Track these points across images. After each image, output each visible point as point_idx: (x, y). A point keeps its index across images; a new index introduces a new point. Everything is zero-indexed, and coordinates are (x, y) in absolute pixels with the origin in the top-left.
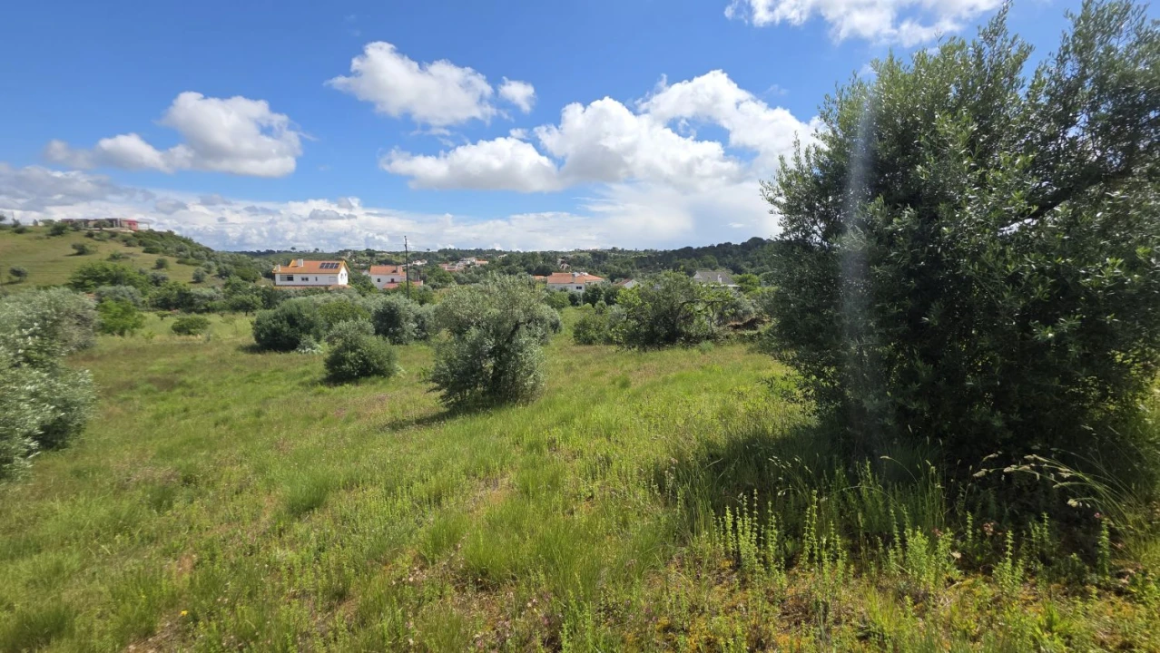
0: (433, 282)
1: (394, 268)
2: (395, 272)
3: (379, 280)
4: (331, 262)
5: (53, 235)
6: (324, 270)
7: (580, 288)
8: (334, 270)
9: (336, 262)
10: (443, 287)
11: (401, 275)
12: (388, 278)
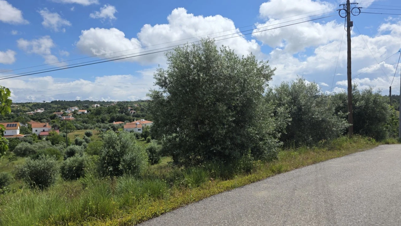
0: (65, 131)
1: (45, 124)
2: (45, 126)
4: (12, 123)
6: (9, 128)
7: (140, 130)
8: (14, 128)
9: (15, 123)
10: (71, 132)
11: (48, 128)
12: (42, 129)
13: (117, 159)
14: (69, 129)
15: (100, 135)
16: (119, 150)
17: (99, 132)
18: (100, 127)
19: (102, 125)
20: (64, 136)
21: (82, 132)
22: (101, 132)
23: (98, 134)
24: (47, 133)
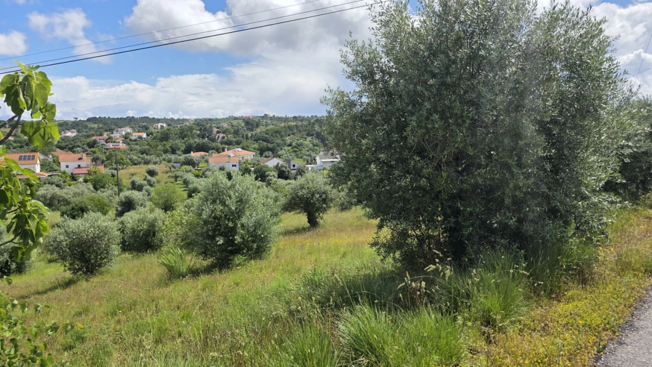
0: (115, 166)
1: (80, 155)
2: (80, 159)
3: (67, 166)
4: (27, 154)
6: (23, 162)
7: (235, 166)
8: (31, 162)
9: (32, 154)
10: (122, 169)
11: (86, 161)
12: (76, 164)
13: (231, 224)
14: (121, 163)
15: (170, 174)
16: (233, 208)
17: (168, 169)
18: (169, 161)
19: (173, 157)
20: (113, 176)
21: (142, 169)
22: (173, 169)
23: (167, 172)
24: (85, 171)
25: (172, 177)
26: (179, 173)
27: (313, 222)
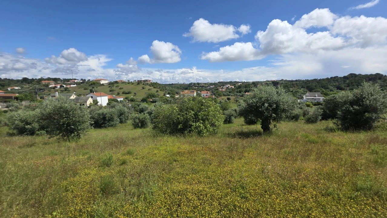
0: (217, 96)
1: (207, 92)
2: (207, 93)
3: (203, 95)
5: (138, 84)
6: (191, 93)
8: (193, 93)
10: (220, 97)
11: (209, 94)
14: (220, 95)
17: (235, 98)
19: (238, 94)
20: (215, 99)
21: (226, 98)
23: (235, 99)
24: (208, 97)
25: (235, 101)
26: (238, 100)
27: (266, 128)
